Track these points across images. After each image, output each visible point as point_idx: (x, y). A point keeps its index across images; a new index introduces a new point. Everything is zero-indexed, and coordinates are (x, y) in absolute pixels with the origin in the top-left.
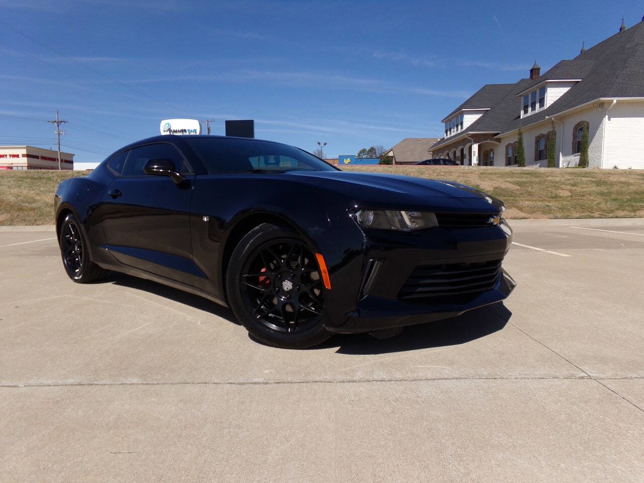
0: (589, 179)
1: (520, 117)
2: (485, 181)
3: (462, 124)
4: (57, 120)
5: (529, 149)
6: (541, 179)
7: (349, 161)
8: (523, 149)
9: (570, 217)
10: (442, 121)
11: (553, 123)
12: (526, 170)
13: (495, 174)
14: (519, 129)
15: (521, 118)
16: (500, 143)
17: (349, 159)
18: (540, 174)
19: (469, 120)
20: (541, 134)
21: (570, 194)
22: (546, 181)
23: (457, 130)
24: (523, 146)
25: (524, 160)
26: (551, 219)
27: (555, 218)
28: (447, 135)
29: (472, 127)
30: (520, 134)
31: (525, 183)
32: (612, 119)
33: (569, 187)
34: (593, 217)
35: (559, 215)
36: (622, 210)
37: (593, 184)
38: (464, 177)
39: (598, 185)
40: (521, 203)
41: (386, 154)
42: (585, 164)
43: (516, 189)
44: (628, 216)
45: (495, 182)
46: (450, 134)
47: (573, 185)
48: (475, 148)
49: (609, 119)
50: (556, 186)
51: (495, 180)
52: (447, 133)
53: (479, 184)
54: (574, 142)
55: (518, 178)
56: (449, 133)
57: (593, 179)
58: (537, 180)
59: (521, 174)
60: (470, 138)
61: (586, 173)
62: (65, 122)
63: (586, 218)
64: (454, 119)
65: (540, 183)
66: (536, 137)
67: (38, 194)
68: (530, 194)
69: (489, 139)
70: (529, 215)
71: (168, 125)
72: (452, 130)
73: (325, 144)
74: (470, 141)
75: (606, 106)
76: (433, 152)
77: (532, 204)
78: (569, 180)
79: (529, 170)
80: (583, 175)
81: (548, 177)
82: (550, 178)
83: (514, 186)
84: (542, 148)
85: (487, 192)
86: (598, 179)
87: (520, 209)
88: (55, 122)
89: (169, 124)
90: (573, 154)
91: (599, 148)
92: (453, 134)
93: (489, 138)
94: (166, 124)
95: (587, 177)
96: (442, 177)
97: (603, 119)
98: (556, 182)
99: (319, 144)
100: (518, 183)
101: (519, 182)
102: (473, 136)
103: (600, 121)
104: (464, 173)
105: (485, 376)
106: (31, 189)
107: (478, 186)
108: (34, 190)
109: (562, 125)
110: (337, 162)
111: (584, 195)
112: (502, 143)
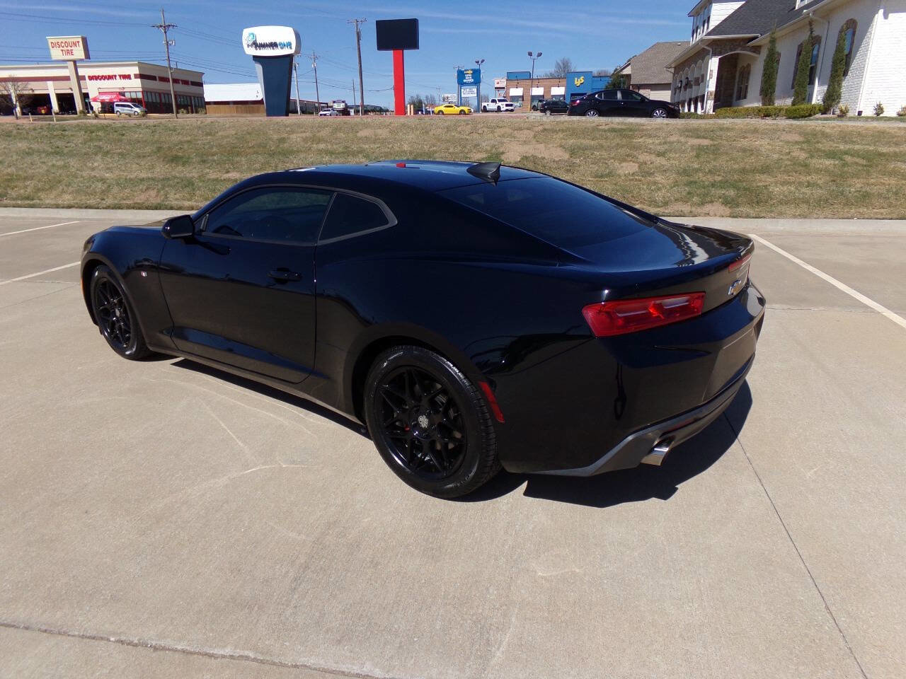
1: (795, 6)
3: (709, 19)
4: (163, 24)
7: (583, 81)
10: (690, 15)
11: (812, 22)
15: (797, 8)
16: (759, 54)
17: (582, 77)
19: (720, 12)
23: (703, 31)
25: (772, 86)
28: (693, 40)
29: (721, 26)
30: (773, 41)
32: (891, 15)
41: (620, 72)
42: (833, 100)
48: (714, 64)
49: (886, 16)
52: (693, 35)
56: (695, 36)
60: (708, 48)
62: (173, 26)
64: (700, 13)
66: (799, 46)
69: (740, 48)
71: (252, 36)
72: (699, 31)
73: (540, 55)
76: (675, 68)
82: (641, 140)
88: (161, 26)
89: (253, 34)
92: (698, 38)
93: (739, 45)
94: (250, 34)
99: (530, 54)
109: (827, 24)
110: (564, 82)
111: (653, 174)
112: (761, 53)
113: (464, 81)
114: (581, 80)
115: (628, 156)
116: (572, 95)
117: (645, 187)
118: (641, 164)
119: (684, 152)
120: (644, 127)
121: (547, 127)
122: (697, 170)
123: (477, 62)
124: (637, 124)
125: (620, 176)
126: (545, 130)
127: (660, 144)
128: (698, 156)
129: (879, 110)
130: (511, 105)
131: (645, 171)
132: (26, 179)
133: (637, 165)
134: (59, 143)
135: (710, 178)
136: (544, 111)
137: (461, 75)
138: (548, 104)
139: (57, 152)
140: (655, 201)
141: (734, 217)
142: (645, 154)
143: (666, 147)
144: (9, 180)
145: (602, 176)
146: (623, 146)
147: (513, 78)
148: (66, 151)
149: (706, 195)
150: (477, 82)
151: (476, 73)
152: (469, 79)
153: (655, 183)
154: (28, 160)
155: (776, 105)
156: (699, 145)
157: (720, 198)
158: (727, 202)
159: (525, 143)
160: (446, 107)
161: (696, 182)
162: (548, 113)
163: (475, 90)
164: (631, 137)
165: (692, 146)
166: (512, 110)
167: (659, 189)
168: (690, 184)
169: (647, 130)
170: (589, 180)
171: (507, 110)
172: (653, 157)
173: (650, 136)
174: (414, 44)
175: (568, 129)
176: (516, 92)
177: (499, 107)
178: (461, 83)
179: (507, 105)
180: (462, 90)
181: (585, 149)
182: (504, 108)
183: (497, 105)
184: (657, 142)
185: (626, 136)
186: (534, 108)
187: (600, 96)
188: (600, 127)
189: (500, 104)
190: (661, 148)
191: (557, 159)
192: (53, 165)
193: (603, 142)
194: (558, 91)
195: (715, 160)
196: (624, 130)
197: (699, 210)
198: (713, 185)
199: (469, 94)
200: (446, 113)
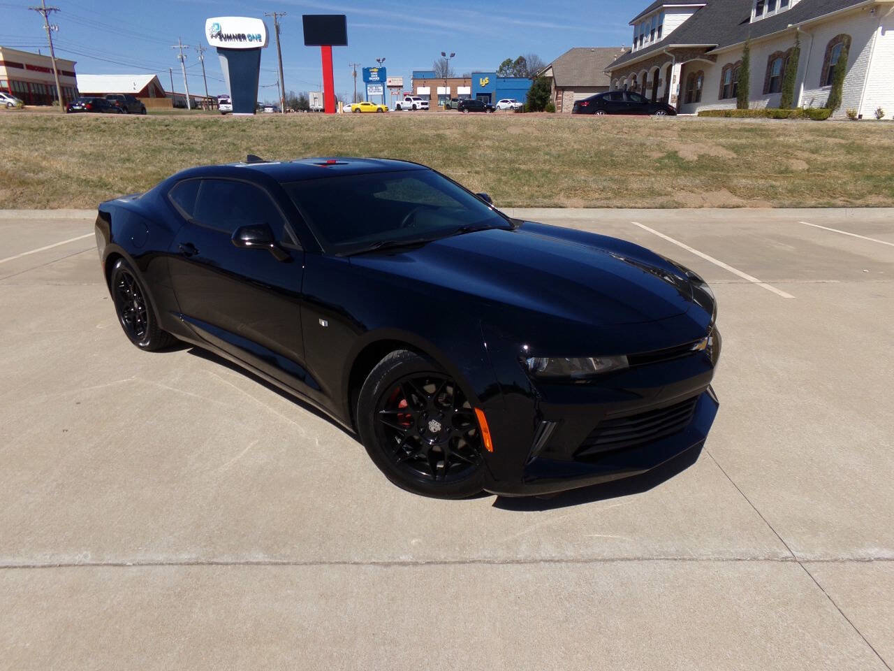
0: (837, 140)
1: (748, 20)
2: (686, 143)
3: (660, 29)
4: (43, 7)
5: (756, 75)
6: (769, 139)
8: (747, 75)
9: (801, 205)
10: (631, 23)
11: (797, 35)
12: (748, 124)
13: (703, 130)
14: (746, 44)
15: (751, 22)
16: (715, 62)
17: (487, 78)
18: (768, 130)
19: (672, 22)
20: (778, 52)
21: (806, 167)
22: (775, 143)
23: (652, 39)
24: (749, 70)
25: (746, 92)
26: (775, 207)
27: (780, 208)
28: (635, 47)
29: (675, 36)
30: (746, 51)
31: (743, 147)
32: (887, 33)
33: (806, 155)
34: (834, 206)
35: (787, 202)
36: (876, 194)
37: (842, 151)
38: (656, 135)
39: (848, 153)
40: (735, 181)
41: (542, 74)
42: (835, 105)
43: (730, 157)
44: (883, 205)
45: (701, 145)
46: (641, 44)
47: (813, 152)
48: (677, 69)
49: (883, 33)
50: (788, 151)
51: (701, 142)
52: (635, 43)
53: (677, 150)
54: (826, 68)
55: (736, 138)
56: (638, 43)
57: (843, 142)
58: (763, 141)
59: (740, 130)
60: (668, 54)
61: (834, 131)
62: (55, 9)
63: (825, 208)
64: (648, 21)
65: (765, 147)
66: (770, 57)
67: (44, 158)
68: (749, 166)
69: (699, 56)
70: (745, 202)
71: (216, 27)
72: (645, 38)
73: (453, 55)
74: (670, 59)
75: (881, 11)
76: (613, 72)
77: (751, 183)
78: (808, 142)
79: (752, 124)
80: (830, 133)
81: (778, 136)
82: (781, 139)
83: (728, 152)
84: (777, 73)
85: (688, 162)
86: (850, 141)
87: (733, 191)
88: (41, 9)
89: (218, 24)
90: (821, 86)
91: (861, 79)
92: (645, 46)
93: (699, 54)
94: (215, 24)
95: (835, 137)
96: (625, 136)
97: (874, 32)
98: (789, 147)
99: (444, 54)
100: (735, 148)
101: (737, 146)
102: (675, 51)
103: (868, 36)
104: (657, 129)
105: (671, 555)
106: (32, 148)
107: (676, 152)
108: (37, 150)
109: (811, 38)
110: (469, 82)
111: (826, 169)
112: (718, 61)
113: (370, 79)
114: (486, 80)
115: (785, 153)
116: (478, 94)
118: (806, 161)
123: (379, 61)
129: (880, 113)
130: (426, 104)
131: (817, 167)
133: (803, 162)
136: (461, 109)
137: (367, 72)
138: (465, 102)
140: (852, 194)
143: (811, 145)
147: (420, 77)
150: (382, 80)
151: (382, 72)
152: (374, 77)
153: (837, 178)
155: (750, 108)
156: (840, 144)
160: (362, 104)
161: (872, 177)
162: (466, 112)
163: (381, 88)
165: (835, 145)
166: (427, 109)
168: (867, 178)
169: (774, 129)
171: (422, 109)
172: (810, 154)
173: (785, 135)
174: (342, 41)
176: (424, 91)
177: (414, 106)
178: (367, 80)
179: (422, 104)
180: (368, 88)
182: (419, 106)
183: (412, 104)
184: (798, 140)
186: (448, 107)
189: (415, 102)
194: (464, 91)
199: (375, 91)
200: (362, 110)
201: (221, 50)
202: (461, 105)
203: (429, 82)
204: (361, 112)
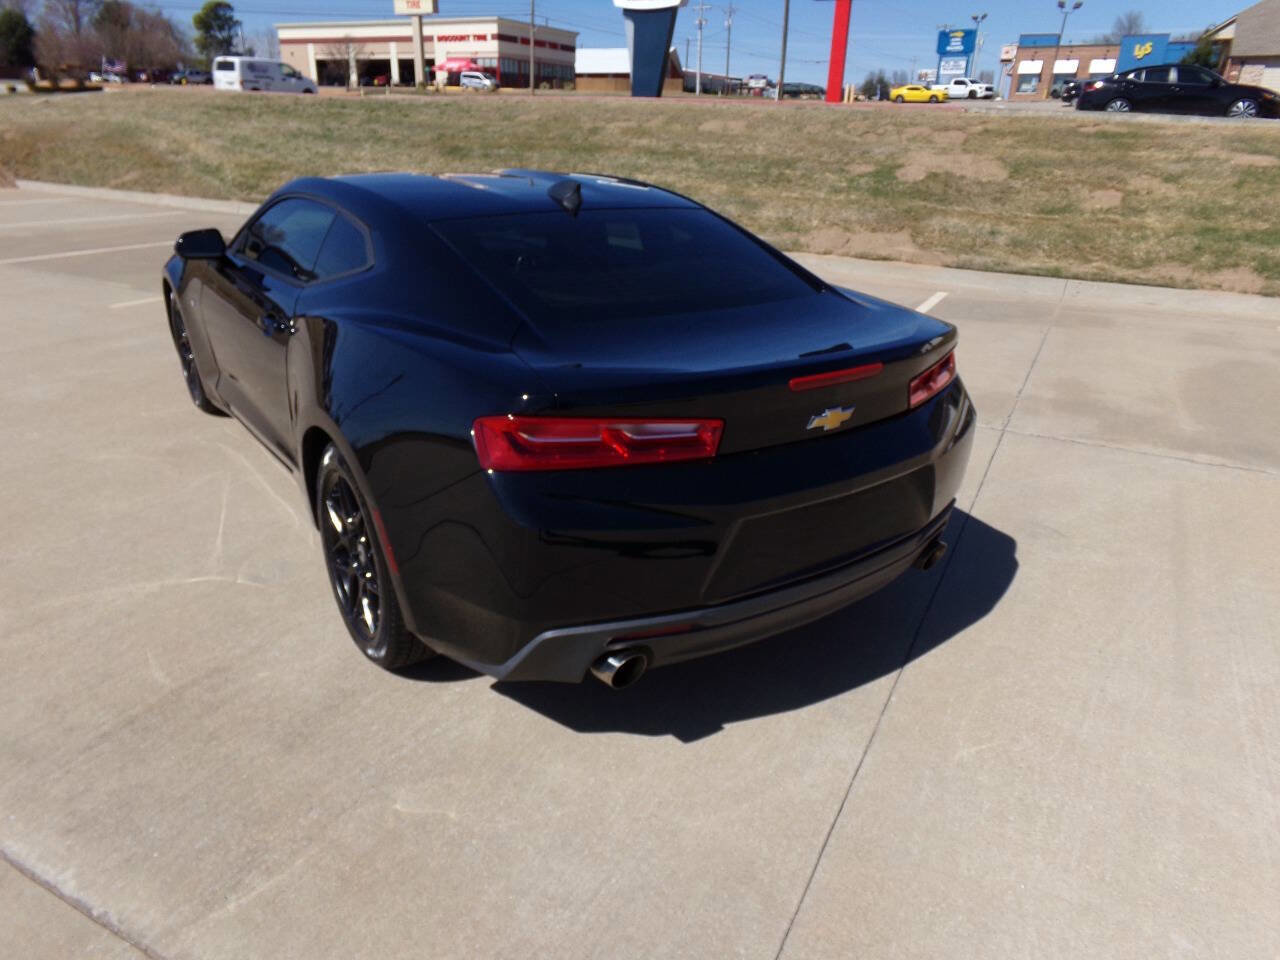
7: (1149, 50)
17: (1149, 44)
26: (948, 266)
41: (1210, 35)
63: (1038, 275)
73: (1077, 6)
99: (1061, 5)
110: (1116, 51)
111: (1143, 211)
113: (949, 48)
114: (1148, 48)
115: (1110, 179)
117: (1120, 233)
118: (1127, 194)
119: (1217, 176)
120: (1162, 132)
121: (990, 126)
122: (1226, 210)
123: (975, 18)
124: (1151, 126)
125: (1082, 213)
126: (987, 131)
127: (1177, 161)
128: (1239, 185)
131: (1131, 207)
132: (283, 168)
133: (1120, 195)
134: (333, 124)
135: (1248, 224)
137: (944, 38)
138: (1077, 87)
139: (327, 136)
140: (1130, 258)
141: (1266, 295)
142: (1144, 176)
143: (1187, 166)
144: (264, 169)
145: (1051, 212)
146: (1107, 163)
147: (1030, 45)
148: (336, 133)
149: (1227, 253)
150: (968, 51)
151: (969, 37)
152: (956, 45)
153: (1141, 227)
154: (293, 144)
156: (1251, 166)
157: (1254, 259)
158: (1263, 267)
159: (944, 151)
160: (909, 89)
161: (1215, 230)
163: (963, 64)
164: (1130, 148)
165: (1235, 170)
167: (1144, 238)
168: (1205, 231)
169: (1164, 136)
170: (1027, 218)
172: (1156, 183)
173: (1164, 147)
175: (1025, 131)
176: (1030, 67)
177: (973, 92)
178: (943, 52)
180: (943, 63)
181: (1039, 164)
184: (1174, 156)
185: (1120, 146)
187: (1138, 76)
188: (1083, 130)
190: (1175, 169)
191: (984, 180)
192: (317, 153)
193: (1076, 155)
194: (1103, 66)
195: (1269, 193)
196: (1122, 135)
197: (1206, 278)
198: (1248, 237)
199: (954, 67)
200: (907, 99)
201: (629, 13)
202: (1069, 90)
203: (1042, 52)
204: (904, 102)
